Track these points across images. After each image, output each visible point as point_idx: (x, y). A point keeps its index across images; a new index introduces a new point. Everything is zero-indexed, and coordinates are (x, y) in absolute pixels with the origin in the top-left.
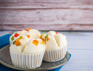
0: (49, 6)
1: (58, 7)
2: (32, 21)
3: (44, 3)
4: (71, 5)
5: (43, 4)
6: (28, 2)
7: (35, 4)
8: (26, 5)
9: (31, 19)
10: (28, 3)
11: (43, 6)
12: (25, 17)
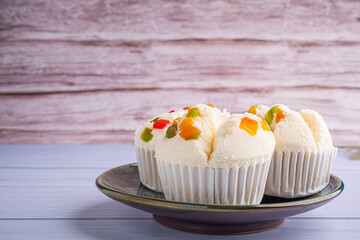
0: (90, 84)
1: (121, 86)
2: (31, 123)
3: (75, 75)
4: (164, 80)
5: (71, 80)
6: (25, 74)
7: (46, 79)
8: (18, 83)
9: (30, 119)
10: (24, 78)
11: (72, 84)
12: (10, 114)
